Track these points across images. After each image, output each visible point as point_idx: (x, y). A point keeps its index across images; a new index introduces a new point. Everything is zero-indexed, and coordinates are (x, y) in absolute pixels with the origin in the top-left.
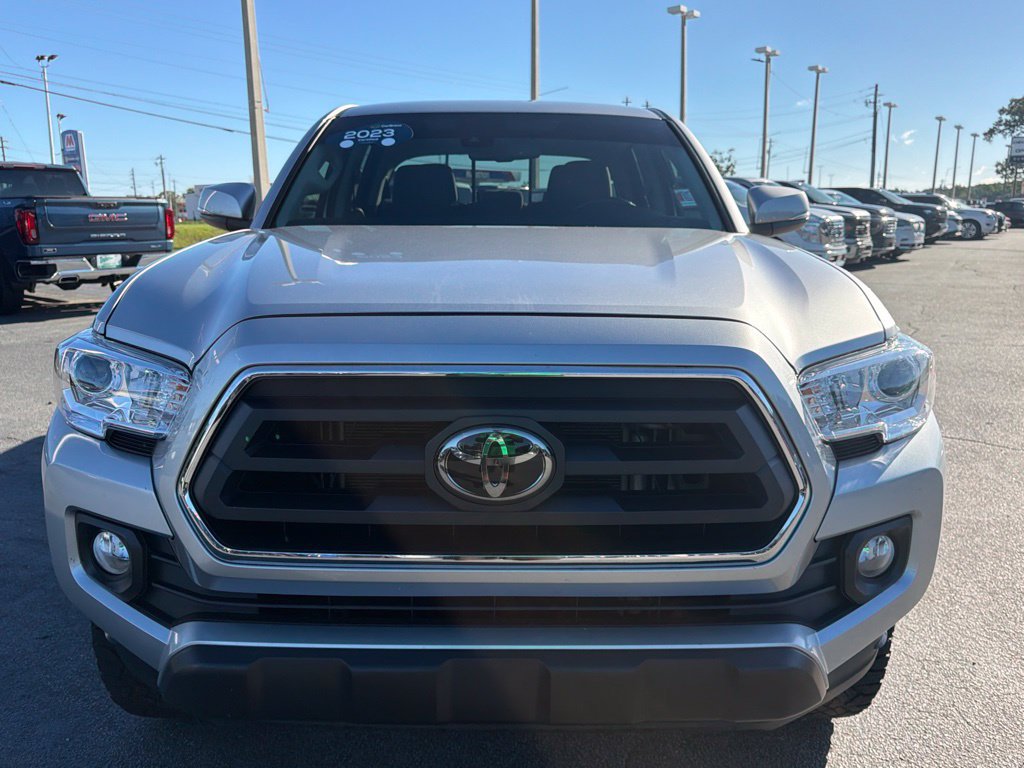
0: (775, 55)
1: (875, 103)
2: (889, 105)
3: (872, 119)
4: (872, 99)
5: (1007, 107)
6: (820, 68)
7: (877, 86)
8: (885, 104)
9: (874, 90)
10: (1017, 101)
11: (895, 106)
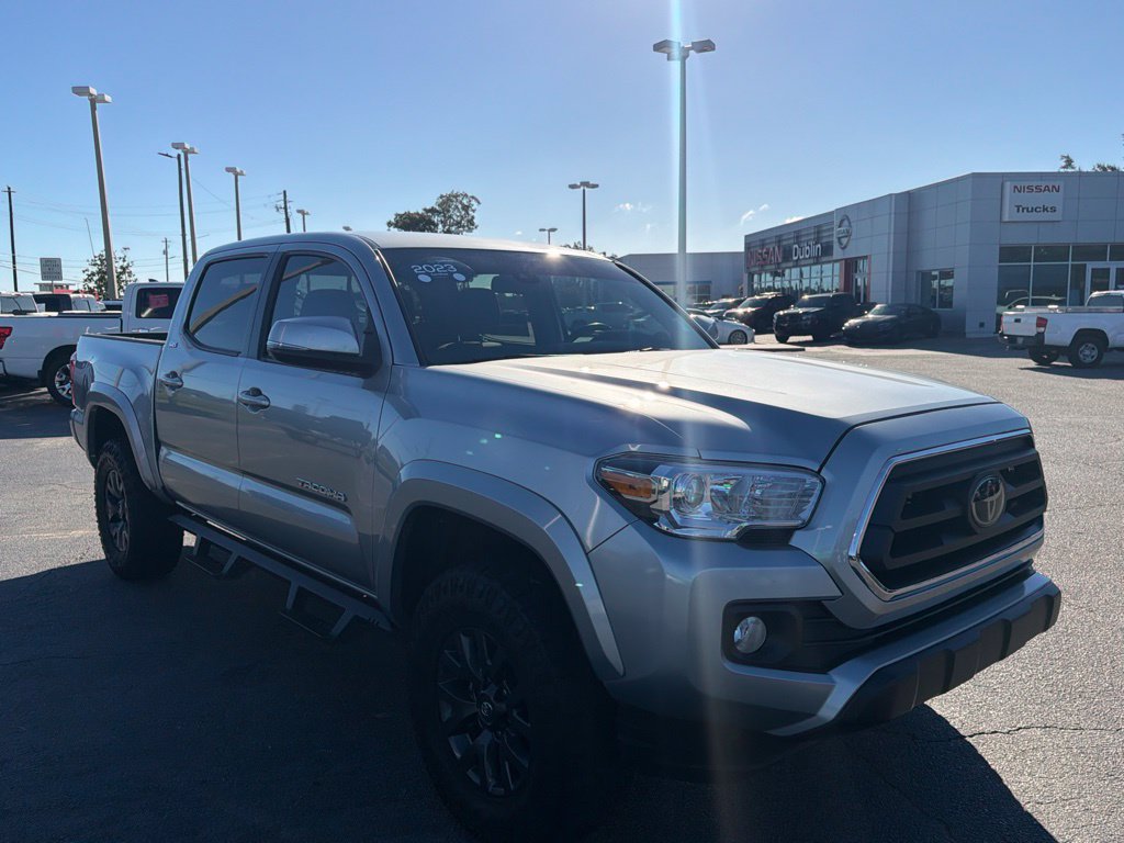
0: (193, 153)
1: (286, 208)
2: (303, 213)
3: (285, 225)
4: (282, 204)
5: (393, 221)
6: (238, 170)
7: (285, 192)
8: (299, 211)
9: (282, 196)
10: (401, 216)
11: (307, 214)
